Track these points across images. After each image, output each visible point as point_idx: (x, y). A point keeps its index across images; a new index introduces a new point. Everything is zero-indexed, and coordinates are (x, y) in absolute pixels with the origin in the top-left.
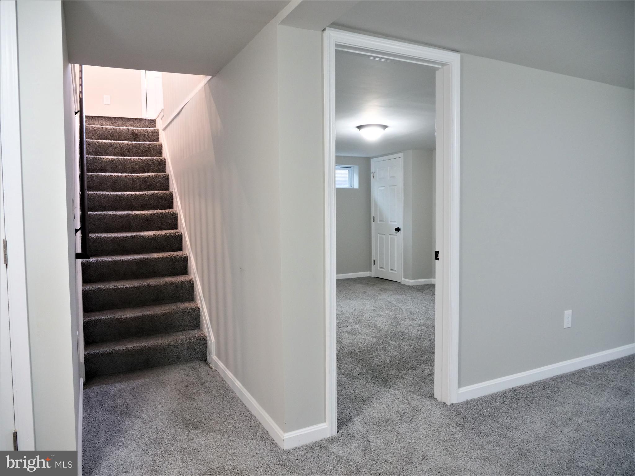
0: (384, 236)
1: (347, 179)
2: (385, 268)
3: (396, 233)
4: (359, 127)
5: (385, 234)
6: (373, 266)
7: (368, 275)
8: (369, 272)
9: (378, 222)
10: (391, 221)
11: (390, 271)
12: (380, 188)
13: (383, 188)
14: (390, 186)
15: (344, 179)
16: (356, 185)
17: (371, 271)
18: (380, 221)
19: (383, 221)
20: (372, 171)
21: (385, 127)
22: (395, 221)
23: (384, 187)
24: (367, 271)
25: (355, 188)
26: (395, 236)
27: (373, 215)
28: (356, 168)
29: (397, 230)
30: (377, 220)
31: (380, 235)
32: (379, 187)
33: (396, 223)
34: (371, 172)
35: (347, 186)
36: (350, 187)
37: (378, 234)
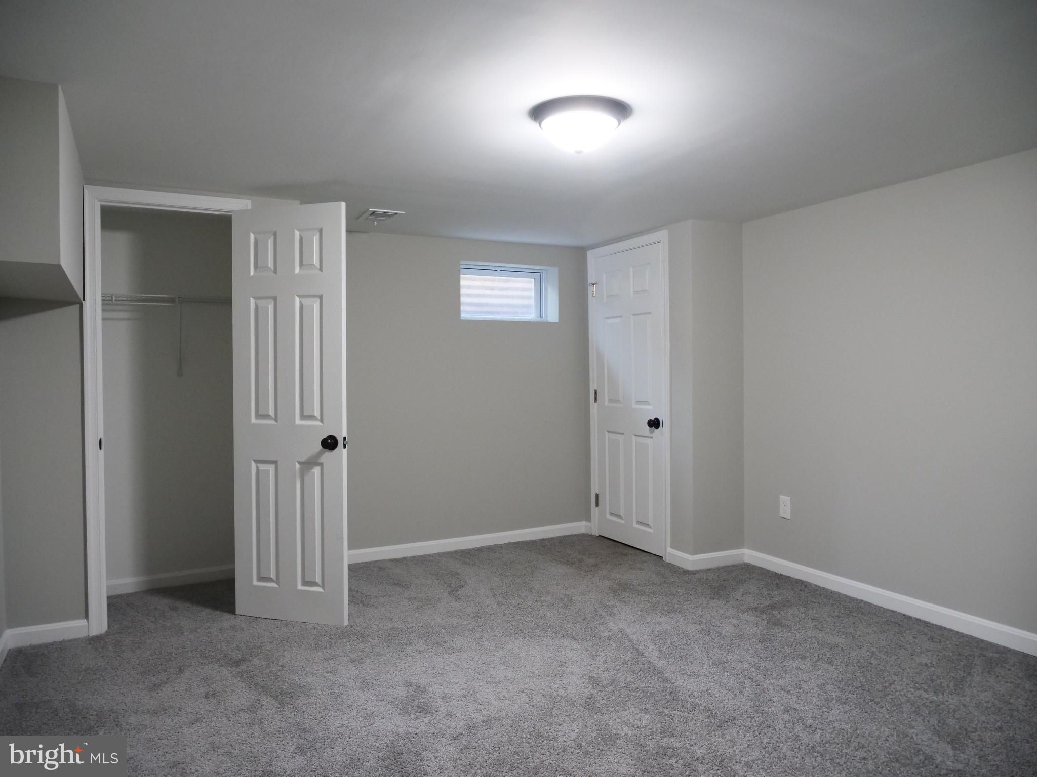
0: (620, 438)
1: (532, 302)
2: (623, 517)
3: (651, 432)
4: (539, 112)
5: (623, 434)
6: (595, 511)
7: (583, 531)
8: (584, 523)
9: (606, 403)
10: (638, 402)
11: (635, 525)
12: (610, 321)
13: (618, 320)
14: (634, 315)
15: (526, 302)
16: (552, 315)
17: (590, 521)
18: (610, 401)
19: (617, 401)
20: (591, 278)
21: (620, 108)
22: (646, 403)
23: (621, 316)
24: (579, 520)
25: (549, 321)
26: (648, 441)
27: (593, 385)
28: (552, 274)
29: (655, 424)
30: (604, 397)
31: (612, 436)
32: (608, 318)
33: (650, 407)
34: (590, 281)
35: (531, 316)
36: (539, 320)
37: (607, 433)
